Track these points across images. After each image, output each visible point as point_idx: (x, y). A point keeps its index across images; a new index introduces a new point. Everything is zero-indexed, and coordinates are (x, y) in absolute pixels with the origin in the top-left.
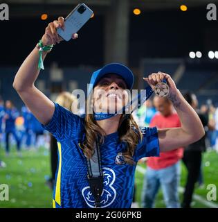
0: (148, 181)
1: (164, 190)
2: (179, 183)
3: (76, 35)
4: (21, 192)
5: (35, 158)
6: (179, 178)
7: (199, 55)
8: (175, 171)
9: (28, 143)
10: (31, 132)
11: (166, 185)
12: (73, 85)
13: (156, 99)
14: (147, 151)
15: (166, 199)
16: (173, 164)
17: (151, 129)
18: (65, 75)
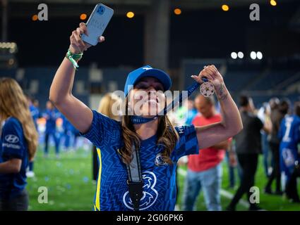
0: (190, 182)
1: (205, 193)
2: (220, 185)
3: (102, 38)
4: (59, 193)
5: (73, 160)
6: (220, 181)
7: (241, 55)
8: (216, 173)
9: (67, 144)
10: (70, 133)
11: (207, 187)
12: (113, 85)
13: (197, 100)
14: (187, 149)
15: (207, 202)
16: (214, 167)
17: (189, 128)
18: (104, 75)
